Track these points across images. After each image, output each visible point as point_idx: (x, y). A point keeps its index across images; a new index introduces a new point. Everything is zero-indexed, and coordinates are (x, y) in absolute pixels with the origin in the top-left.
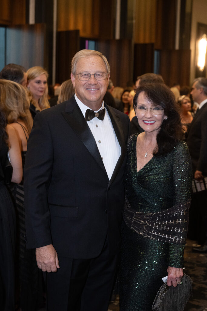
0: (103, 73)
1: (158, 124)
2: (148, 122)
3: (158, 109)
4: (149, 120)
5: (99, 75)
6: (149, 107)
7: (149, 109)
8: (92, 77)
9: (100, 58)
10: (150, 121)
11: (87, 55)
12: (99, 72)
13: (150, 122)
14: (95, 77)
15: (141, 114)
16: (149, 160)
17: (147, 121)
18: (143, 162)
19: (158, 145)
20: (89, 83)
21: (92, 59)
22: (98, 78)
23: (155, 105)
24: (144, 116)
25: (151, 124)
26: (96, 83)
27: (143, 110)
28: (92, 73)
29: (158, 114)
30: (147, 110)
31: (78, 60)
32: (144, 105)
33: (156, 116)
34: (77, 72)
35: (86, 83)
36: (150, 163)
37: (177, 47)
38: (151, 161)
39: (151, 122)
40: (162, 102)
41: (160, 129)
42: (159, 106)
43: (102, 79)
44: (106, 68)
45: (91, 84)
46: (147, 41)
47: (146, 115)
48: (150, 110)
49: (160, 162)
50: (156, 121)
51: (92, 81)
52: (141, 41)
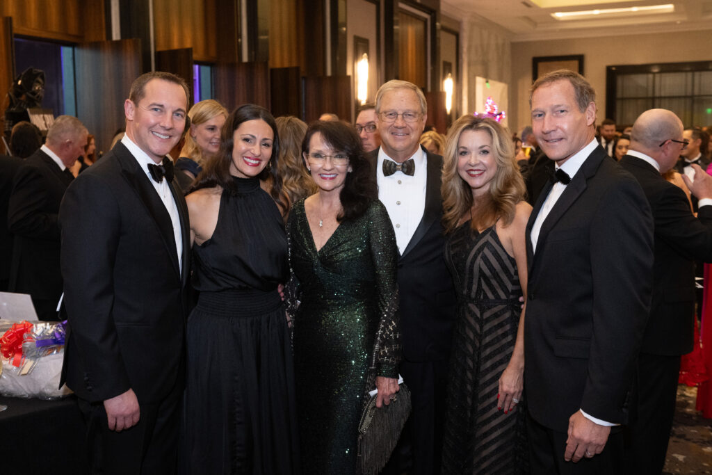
0: (415, 113)
1: (340, 179)
2: (327, 176)
3: (341, 157)
4: (328, 173)
5: (410, 115)
6: (328, 154)
7: (328, 158)
8: (400, 117)
9: (413, 92)
10: (330, 174)
11: (395, 87)
12: (409, 110)
13: (329, 176)
14: (403, 117)
15: (317, 164)
16: (333, 232)
17: (326, 174)
18: (323, 235)
19: (344, 209)
20: (395, 125)
21: (401, 93)
22: (408, 120)
23: (337, 152)
24: (322, 168)
25: (331, 179)
26: (405, 125)
27: (320, 159)
28: (400, 112)
29: (341, 165)
30: (326, 159)
31: (383, 95)
32: (321, 151)
33: (338, 167)
34: (381, 110)
35: (391, 126)
36: (335, 235)
37: (329, 73)
38: (336, 232)
39: (332, 176)
40: (346, 147)
41: (343, 185)
42: (342, 153)
43: (413, 121)
44: (421, 106)
45: (397, 127)
46: (286, 65)
47: (324, 165)
48: (330, 159)
49: (351, 232)
50: (337, 175)
51: (399, 123)
52: (278, 65)
